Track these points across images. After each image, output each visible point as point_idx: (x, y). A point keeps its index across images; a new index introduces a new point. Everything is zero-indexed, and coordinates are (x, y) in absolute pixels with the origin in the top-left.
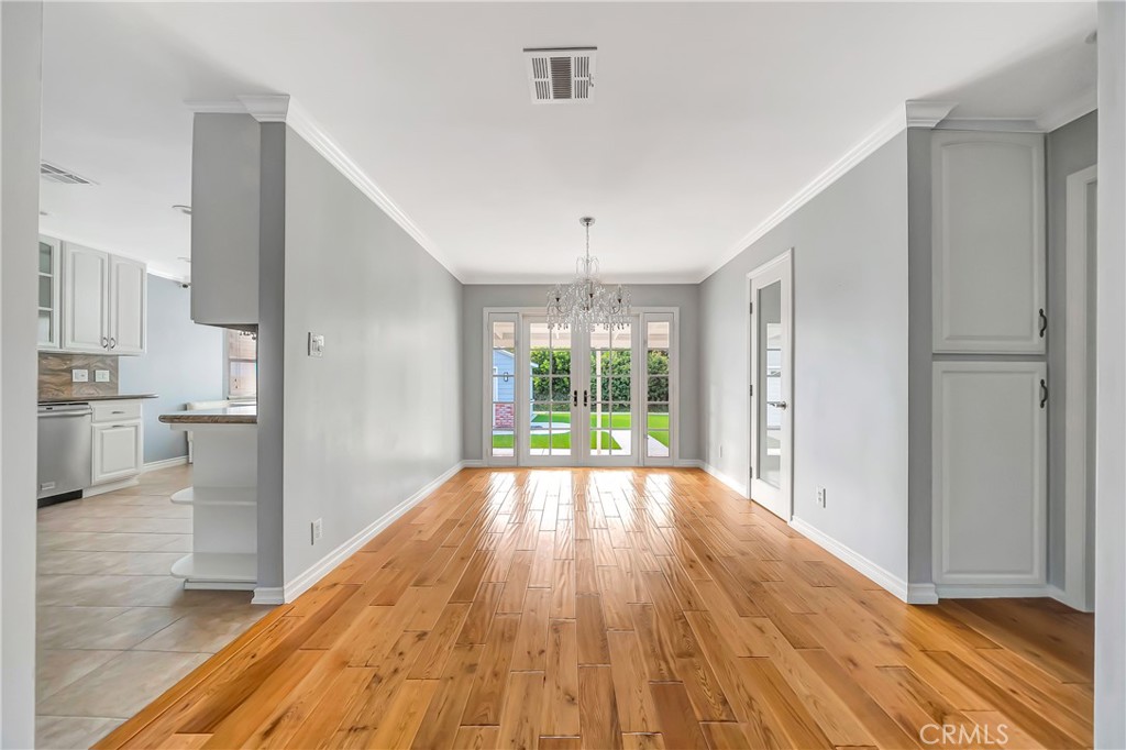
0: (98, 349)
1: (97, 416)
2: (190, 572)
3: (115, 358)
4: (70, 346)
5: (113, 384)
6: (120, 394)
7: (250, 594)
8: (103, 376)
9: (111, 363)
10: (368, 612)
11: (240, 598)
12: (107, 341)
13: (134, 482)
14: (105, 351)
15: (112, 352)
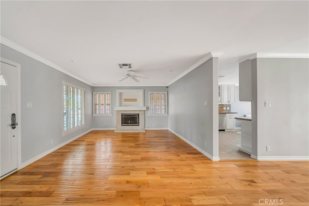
0: (227, 103)
1: (227, 116)
2: (240, 147)
3: (230, 105)
4: (223, 103)
5: (230, 110)
6: (231, 112)
7: (251, 155)
8: (228, 108)
9: (229, 106)
10: (279, 171)
11: (249, 155)
12: (229, 102)
13: (234, 130)
14: (228, 104)
15: (230, 104)
